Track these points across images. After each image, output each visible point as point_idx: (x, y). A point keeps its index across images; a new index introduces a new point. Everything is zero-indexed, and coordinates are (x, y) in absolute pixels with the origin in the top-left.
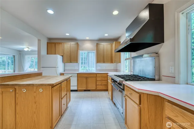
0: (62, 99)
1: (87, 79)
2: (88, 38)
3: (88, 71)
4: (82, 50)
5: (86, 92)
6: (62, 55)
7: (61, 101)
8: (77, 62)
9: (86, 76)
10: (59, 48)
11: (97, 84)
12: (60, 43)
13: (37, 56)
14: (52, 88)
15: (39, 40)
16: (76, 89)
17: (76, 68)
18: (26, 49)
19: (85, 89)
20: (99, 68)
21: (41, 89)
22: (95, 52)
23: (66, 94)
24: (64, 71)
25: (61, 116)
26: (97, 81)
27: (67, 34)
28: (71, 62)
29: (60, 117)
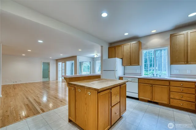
0: (112, 107)
1: (152, 86)
2: (154, 31)
3: (155, 75)
4: (146, 48)
5: (151, 104)
6: (121, 58)
7: (111, 109)
8: (139, 65)
9: (151, 82)
10: (119, 51)
11: (172, 96)
12: (119, 46)
13: (100, 61)
14: (98, 94)
15: (102, 47)
16: (137, 97)
17: (138, 72)
18: (96, 56)
19: (149, 100)
20: (175, 72)
21: (89, 92)
22: (168, 48)
23: (120, 102)
24: (124, 75)
25: (111, 126)
26: (171, 92)
27: (126, 34)
28: (131, 65)
29: (109, 127)
